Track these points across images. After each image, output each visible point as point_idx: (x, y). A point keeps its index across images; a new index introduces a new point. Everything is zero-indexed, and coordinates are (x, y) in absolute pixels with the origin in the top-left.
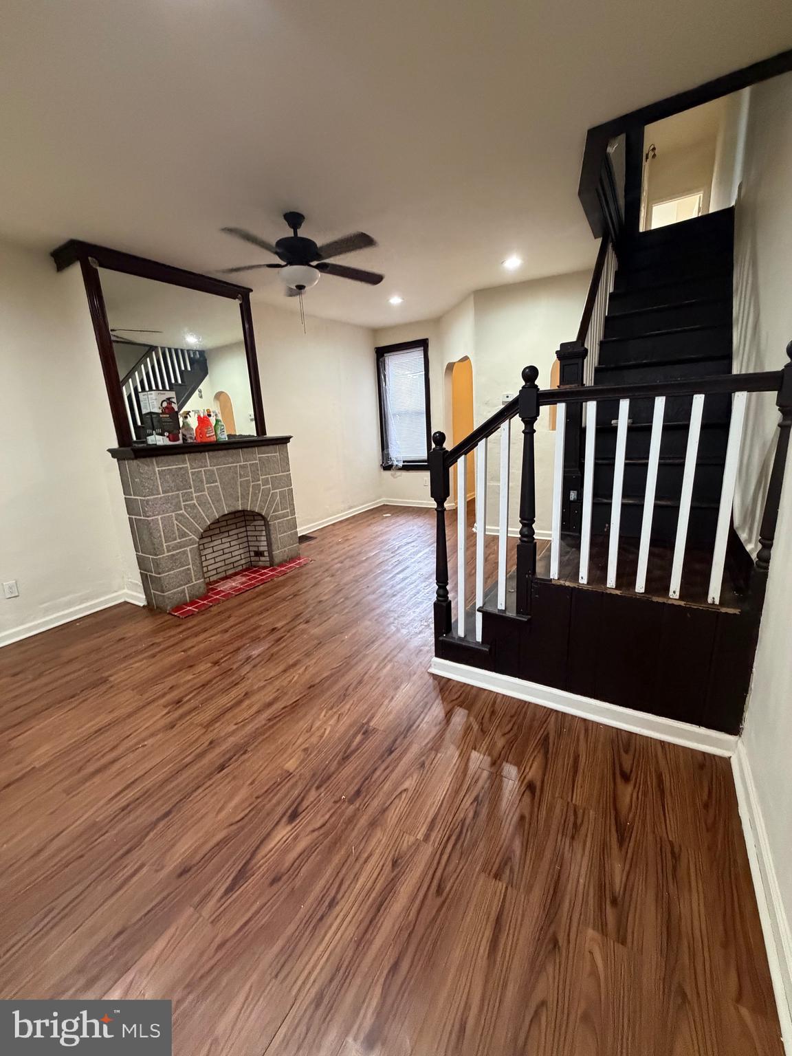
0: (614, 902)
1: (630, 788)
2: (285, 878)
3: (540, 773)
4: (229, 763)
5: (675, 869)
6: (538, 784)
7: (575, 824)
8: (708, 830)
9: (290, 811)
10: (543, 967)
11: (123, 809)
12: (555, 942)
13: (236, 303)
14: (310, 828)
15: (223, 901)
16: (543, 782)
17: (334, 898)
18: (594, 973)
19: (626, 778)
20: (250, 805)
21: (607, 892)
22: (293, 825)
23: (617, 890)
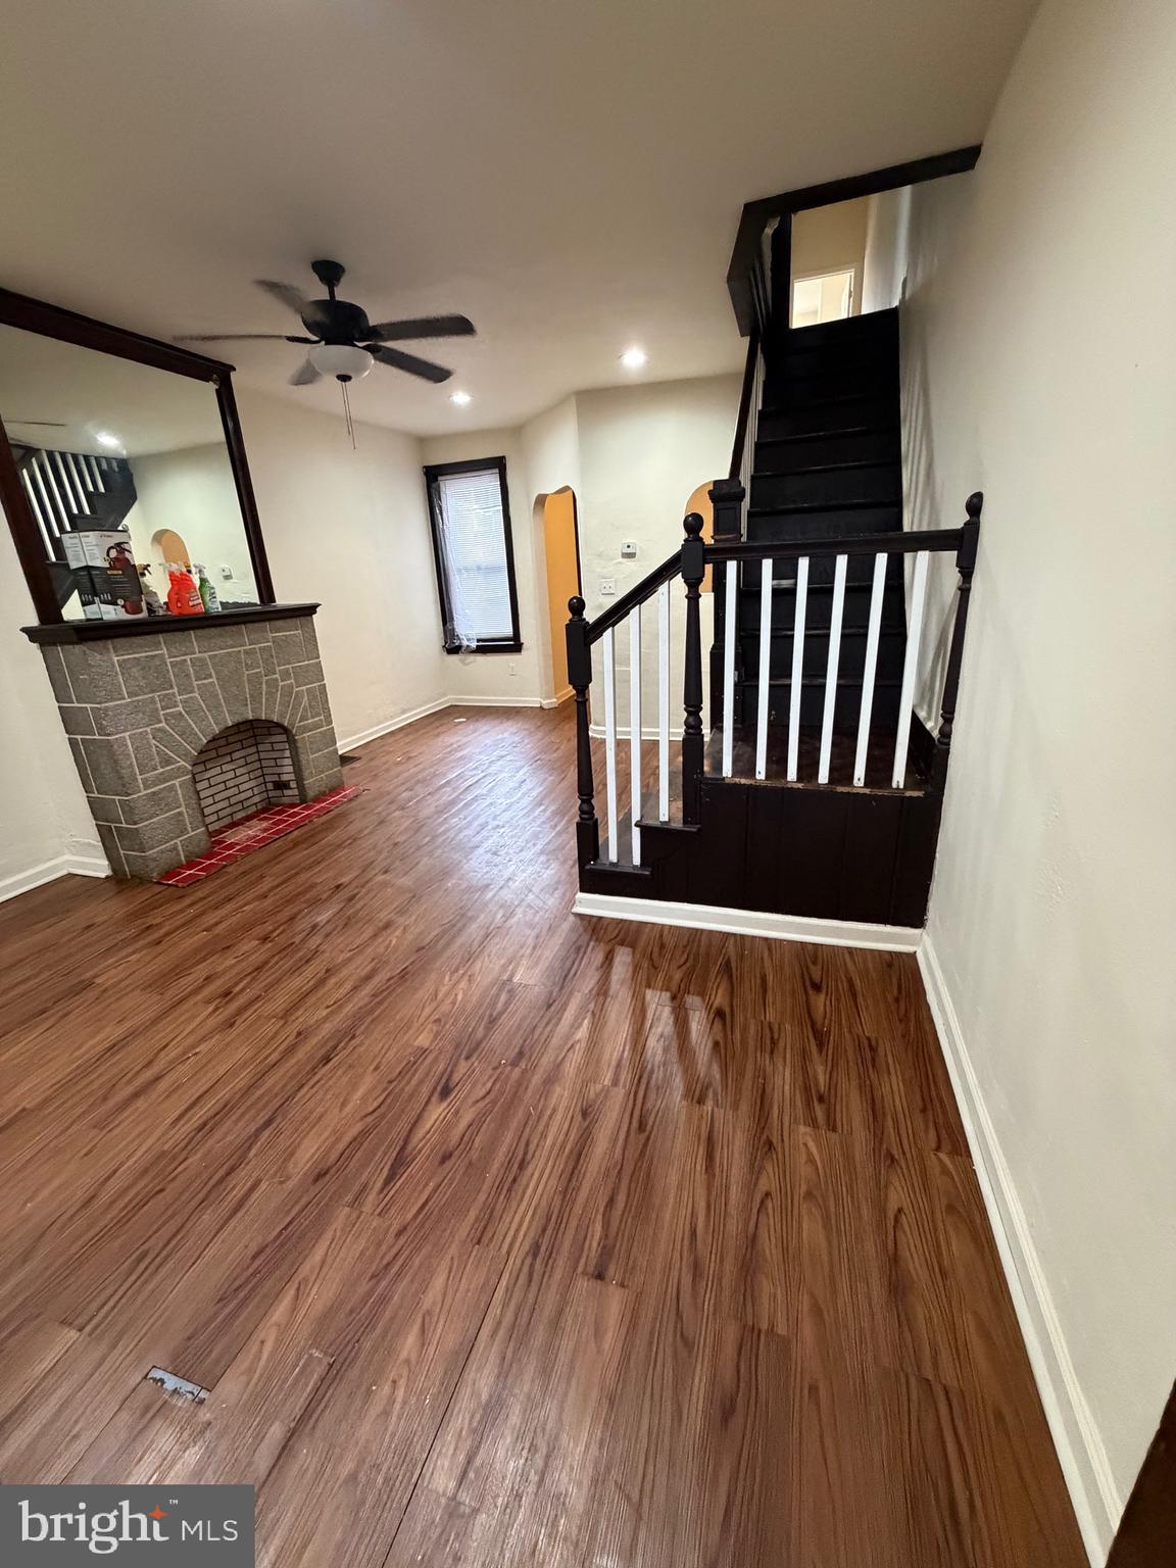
0: (821, 1099)
1: (822, 997)
2: (457, 1153)
3: (727, 999)
4: (335, 1053)
5: (873, 1060)
6: (727, 1010)
7: (772, 1038)
8: (901, 1021)
9: (439, 1088)
10: (762, 1168)
11: (200, 1129)
12: (770, 1144)
13: (210, 388)
14: (470, 1101)
15: (385, 1192)
16: (732, 1007)
17: (523, 1160)
18: (811, 1160)
19: (817, 988)
20: (383, 1091)
21: (813, 1092)
22: (449, 1100)
23: (822, 1089)
